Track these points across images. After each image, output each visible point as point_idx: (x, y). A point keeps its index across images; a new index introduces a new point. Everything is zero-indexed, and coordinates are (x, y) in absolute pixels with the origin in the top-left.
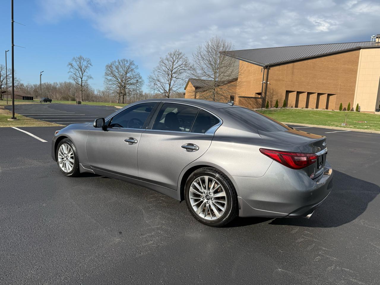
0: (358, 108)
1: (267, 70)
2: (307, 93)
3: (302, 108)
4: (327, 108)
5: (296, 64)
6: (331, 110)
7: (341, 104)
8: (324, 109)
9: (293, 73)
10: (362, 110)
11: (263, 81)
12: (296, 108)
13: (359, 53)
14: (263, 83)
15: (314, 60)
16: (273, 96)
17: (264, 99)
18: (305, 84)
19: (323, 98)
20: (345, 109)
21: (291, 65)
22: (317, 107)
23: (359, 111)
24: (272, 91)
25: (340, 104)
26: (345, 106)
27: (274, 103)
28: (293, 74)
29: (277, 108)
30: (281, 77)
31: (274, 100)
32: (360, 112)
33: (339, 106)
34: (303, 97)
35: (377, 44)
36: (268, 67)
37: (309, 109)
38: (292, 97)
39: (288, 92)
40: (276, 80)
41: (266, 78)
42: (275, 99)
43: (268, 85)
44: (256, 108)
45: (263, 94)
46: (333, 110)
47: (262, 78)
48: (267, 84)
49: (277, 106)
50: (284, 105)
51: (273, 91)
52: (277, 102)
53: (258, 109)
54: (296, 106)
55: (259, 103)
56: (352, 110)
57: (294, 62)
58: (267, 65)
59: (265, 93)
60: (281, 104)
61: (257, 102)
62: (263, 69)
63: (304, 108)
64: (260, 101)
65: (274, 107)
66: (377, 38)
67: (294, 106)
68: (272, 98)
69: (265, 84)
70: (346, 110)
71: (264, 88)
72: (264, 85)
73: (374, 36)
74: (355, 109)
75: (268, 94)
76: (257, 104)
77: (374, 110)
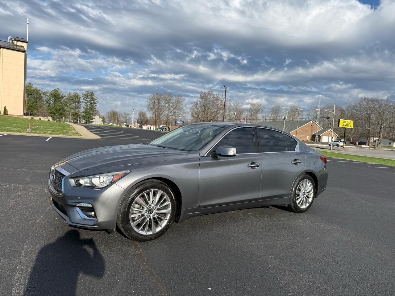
0: (5, 111)
10: (10, 113)
23: (7, 115)
32: (8, 115)
35: (15, 47)
66: (15, 40)
73: (11, 37)
74: (2, 113)
77: (22, 114)
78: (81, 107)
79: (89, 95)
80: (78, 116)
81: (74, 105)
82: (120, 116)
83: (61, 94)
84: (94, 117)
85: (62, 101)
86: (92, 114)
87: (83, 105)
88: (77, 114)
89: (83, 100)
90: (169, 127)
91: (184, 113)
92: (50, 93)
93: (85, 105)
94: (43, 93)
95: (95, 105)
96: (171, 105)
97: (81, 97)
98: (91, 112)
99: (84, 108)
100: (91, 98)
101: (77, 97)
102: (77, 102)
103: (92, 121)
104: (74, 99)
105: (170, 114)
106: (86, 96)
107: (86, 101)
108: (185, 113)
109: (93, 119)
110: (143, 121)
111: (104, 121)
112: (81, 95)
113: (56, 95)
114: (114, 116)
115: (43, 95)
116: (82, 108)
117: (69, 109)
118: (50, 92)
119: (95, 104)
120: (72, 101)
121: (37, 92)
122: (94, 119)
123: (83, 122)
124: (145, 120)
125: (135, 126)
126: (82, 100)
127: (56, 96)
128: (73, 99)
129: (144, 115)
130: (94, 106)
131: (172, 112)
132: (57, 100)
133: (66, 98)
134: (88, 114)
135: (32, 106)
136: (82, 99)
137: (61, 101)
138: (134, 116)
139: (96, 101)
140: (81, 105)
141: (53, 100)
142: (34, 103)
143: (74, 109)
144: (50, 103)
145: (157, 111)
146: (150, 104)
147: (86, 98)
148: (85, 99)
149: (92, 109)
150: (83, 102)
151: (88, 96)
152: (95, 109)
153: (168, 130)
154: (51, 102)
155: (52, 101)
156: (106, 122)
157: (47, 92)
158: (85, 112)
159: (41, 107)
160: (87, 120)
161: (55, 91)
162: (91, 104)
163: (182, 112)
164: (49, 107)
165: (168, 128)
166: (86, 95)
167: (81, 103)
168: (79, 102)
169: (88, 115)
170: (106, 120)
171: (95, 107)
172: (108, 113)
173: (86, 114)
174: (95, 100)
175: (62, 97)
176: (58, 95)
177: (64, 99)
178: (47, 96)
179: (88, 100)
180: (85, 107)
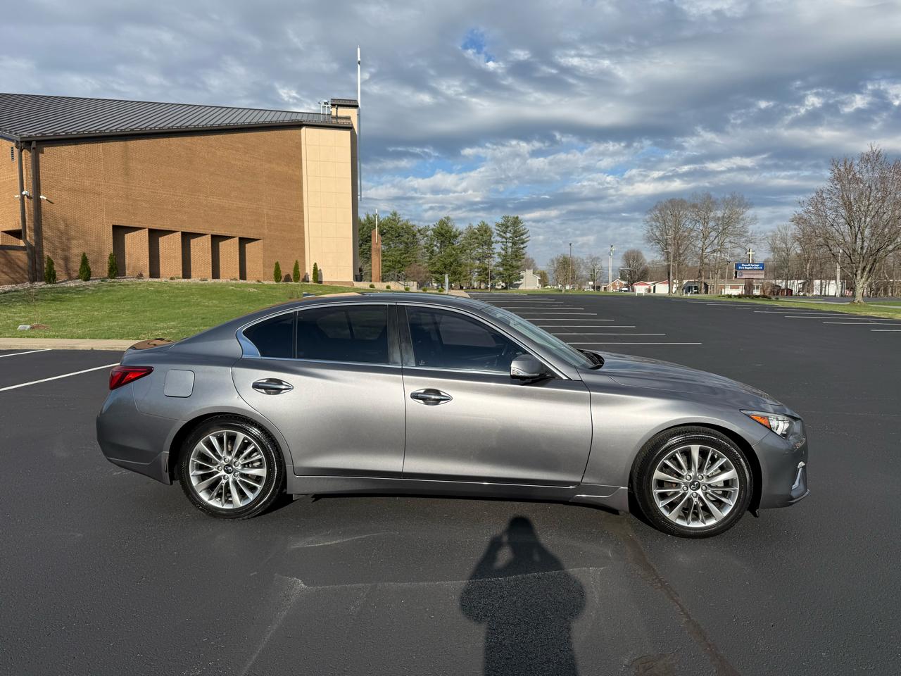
0: (317, 273)
1: (29, 154)
2: (179, 234)
3: (172, 279)
4: (243, 276)
5: (132, 144)
6: (254, 282)
7: (277, 264)
8: (236, 279)
9: (127, 172)
10: (326, 278)
11: (22, 189)
12: (151, 280)
13: (300, 136)
14: (23, 196)
15: (188, 140)
16: (68, 239)
17: (35, 252)
18: (170, 207)
19: (229, 250)
20: (288, 279)
21: (117, 146)
22: (216, 274)
23: (321, 282)
24: (62, 226)
25: (274, 265)
26: (287, 270)
27: (76, 265)
28: (127, 174)
29: (87, 279)
30: (87, 183)
31: (77, 255)
32: (324, 284)
33: (273, 270)
34: (170, 247)
35: (334, 121)
36: (33, 145)
37: (195, 279)
38: (136, 246)
39: (119, 232)
40: (72, 190)
41: (30, 180)
42: (76, 251)
43: (45, 205)
44: (12, 283)
45: (30, 235)
46: (259, 281)
47: (18, 182)
48: (38, 202)
49: (86, 274)
50: (110, 271)
51: (67, 225)
52: (85, 261)
53: (19, 287)
54: (155, 273)
55: (20, 263)
56: (306, 280)
57: (126, 140)
58: (30, 137)
59: (38, 231)
60: (102, 268)
61: (10, 263)
62: (16, 151)
63: (179, 278)
64: (22, 258)
65: (79, 278)
66: (333, 105)
67: (146, 273)
68: (66, 248)
69: (31, 202)
70: (291, 281)
71: (30, 215)
72: (29, 205)
74: (311, 278)
75: (47, 232)
76: (10, 268)
77: (351, 278)
78: (493, 254)
79: (509, 224)
80: (487, 274)
81: (480, 251)
82: (579, 267)
83: (454, 230)
84: (522, 274)
85: (456, 245)
86: (518, 267)
87: (498, 248)
88: (486, 269)
89: (499, 239)
90: (705, 284)
91: (748, 241)
92: (432, 230)
93: (502, 248)
94: (419, 231)
95: (522, 246)
96: (711, 224)
97: (493, 230)
98: (514, 263)
99: (499, 254)
100: (515, 232)
101: (486, 231)
102: (485, 242)
103: (518, 282)
104: (480, 237)
105: (708, 250)
106: (504, 227)
107: (504, 240)
108: (754, 243)
109: (519, 278)
110: (634, 273)
111: (543, 281)
112: (493, 226)
113: (443, 232)
114: (566, 266)
115: (418, 235)
116: (496, 256)
117: (470, 261)
118: (432, 226)
119: (522, 243)
120: (476, 241)
121: (408, 230)
122: (522, 277)
123: (500, 287)
124: (641, 270)
125: (615, 286)
126: (495, 238)
127: (444, 234)
128: (476, 238)
129: (637, 256)
130: (520, 248)
131: (716, 242)
132: (447, 243)
133: (463, 235)
134: (509, 267)
135: (399, 262)
136: (495, 234)
137: (453, 244)
138: (612, 264)
139: (524, 237)
140: (493, 249)
141: (438, 245)
142: (403, 254)
143: (479, 260)
144: (432, 252)
145: (674, 245)
146: (652, 230)
147: (505, 233)
148: (501, 236)
149: (516, 256)
150: (497, 242)
151: (507, 227)
152: (523, 254)
153: (703, 291)
154: (435, 248)
155: (436, 246)
156: (550, 282)
157: (427, 229)
158: (502, 265)
159: (416, 261)
160: (507, 281)
161: (443, 223)
162: (514, 244)
163: (743, 239)
164: (430, 259)
165: (703, 285)
166: (502, 225)
167: (494, 246)
168: (489, 243)
169: (508, 269)
170: (550, 277)
171: (524, 252)
172: (552, 261)
173: (505, 267)
174: (522, 234)
175: (456, 237)
176: (448, 231)
177: (460, 239)
178: (427, 236)
179: (508, 235)
180: (503, 252)
